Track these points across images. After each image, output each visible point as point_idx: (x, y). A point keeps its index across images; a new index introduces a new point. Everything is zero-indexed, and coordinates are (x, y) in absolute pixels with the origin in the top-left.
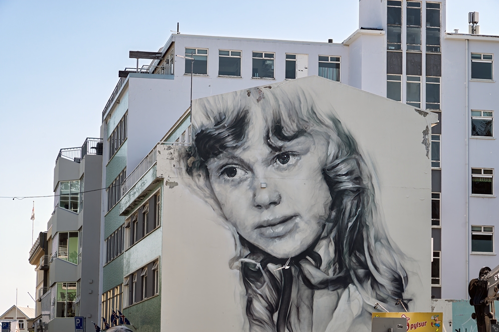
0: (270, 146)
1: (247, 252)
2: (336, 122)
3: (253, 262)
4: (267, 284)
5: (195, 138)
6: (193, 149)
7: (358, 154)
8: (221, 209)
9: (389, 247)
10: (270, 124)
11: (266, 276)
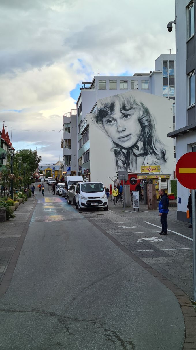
0: (122, 113)
1: (116, 146)
2: (142, 104)
4: (122, 156)
6: (98, 115)
7: (149, 114)
8: (107, 133)
9: (160, 143)
10: (122, 106)
11: (122, 153)
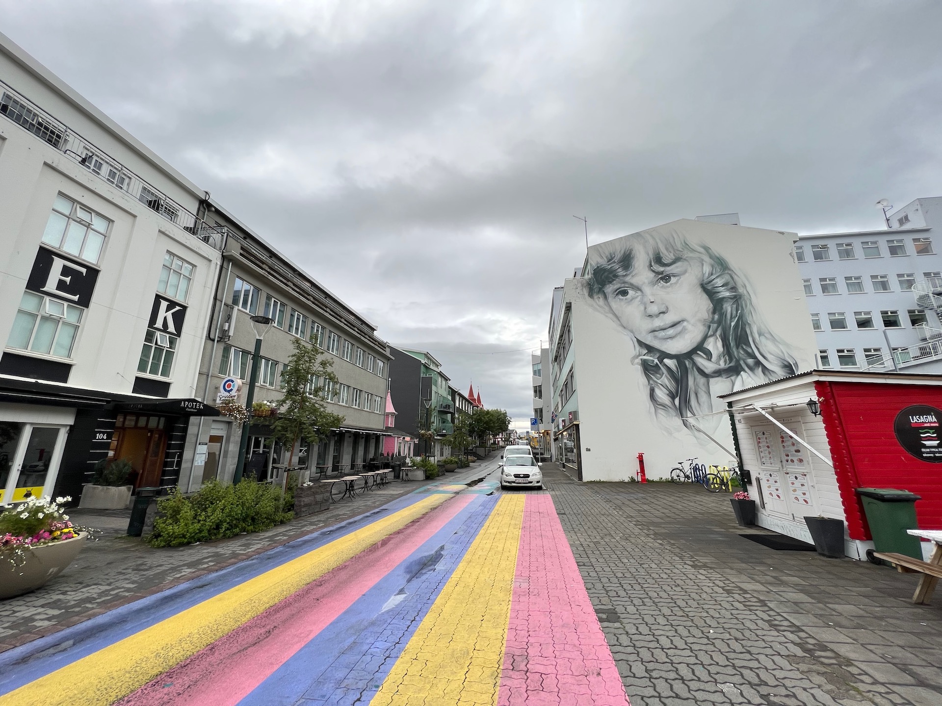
1: (645, 351)
3: (651, 358)
4: (666, 376)
5: (593, 272)
6: (592, 280)
